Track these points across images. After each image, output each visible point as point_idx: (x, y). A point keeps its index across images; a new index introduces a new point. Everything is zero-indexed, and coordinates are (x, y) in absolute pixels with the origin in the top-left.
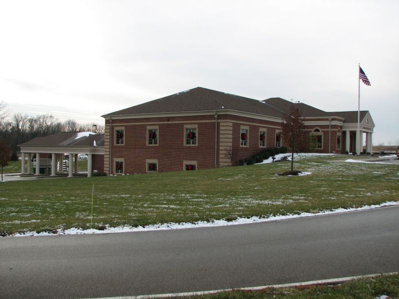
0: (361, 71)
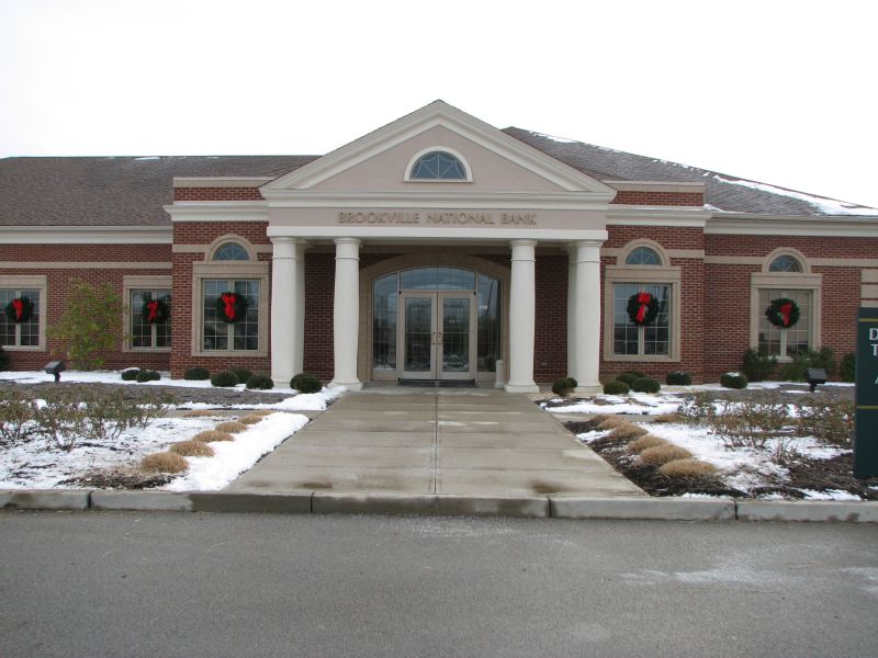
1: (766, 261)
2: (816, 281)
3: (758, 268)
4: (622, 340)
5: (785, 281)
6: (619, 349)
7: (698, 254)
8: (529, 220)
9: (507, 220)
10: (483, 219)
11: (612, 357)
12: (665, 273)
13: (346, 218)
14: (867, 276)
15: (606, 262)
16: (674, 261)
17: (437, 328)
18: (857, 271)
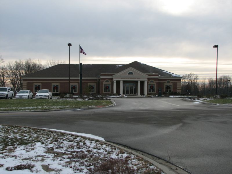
0: (81, 48)
1: (166, 82)
2: (172, 84)
3: (165, 82)
4: (150, 91)
5: (168, 84)
6: (149, 92)
7: (158, 81)
8: (140, 79)
9: (138, 79)
10: (135, 79)
11: (148, 92)
12: (154, 83)
13: (122, 78)
14: (178, 83)
15: (148, 82)
16: (155, 82)
17: (130, 89)
18: (177, 83)
